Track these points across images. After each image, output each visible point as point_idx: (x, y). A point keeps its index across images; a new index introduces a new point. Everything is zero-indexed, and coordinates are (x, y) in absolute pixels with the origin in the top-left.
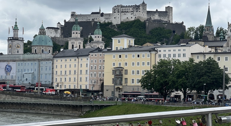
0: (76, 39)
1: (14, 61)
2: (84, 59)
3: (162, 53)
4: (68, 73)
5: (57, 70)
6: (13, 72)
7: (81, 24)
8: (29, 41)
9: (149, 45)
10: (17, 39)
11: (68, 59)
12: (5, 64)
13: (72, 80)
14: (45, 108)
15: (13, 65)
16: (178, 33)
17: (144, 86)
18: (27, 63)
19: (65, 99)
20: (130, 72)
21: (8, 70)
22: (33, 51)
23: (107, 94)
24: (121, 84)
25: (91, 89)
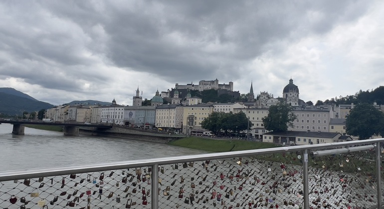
0: (176, 99)
1: (134, 110)
2: (173, 110)
3: (217, 108)
4: (163, 117)
5: (158, 116)
6: (133, 116)
7: (179, 90)
8: (146, 100)
9: (210, 103)
10: (138, 98)
11: (164, 110)
12: (129, 111)
13: (166, 122)
14: (147, 138)
15: (133, 112)
16: (236, 97)
17: (203, 127)
18: (141, 111)
19: (158, 133)
20: (198, 118)
21: (131, 114)
22: (152, 105)
23: (184, 131)
24: (192, 125)
25: (176, 127)
